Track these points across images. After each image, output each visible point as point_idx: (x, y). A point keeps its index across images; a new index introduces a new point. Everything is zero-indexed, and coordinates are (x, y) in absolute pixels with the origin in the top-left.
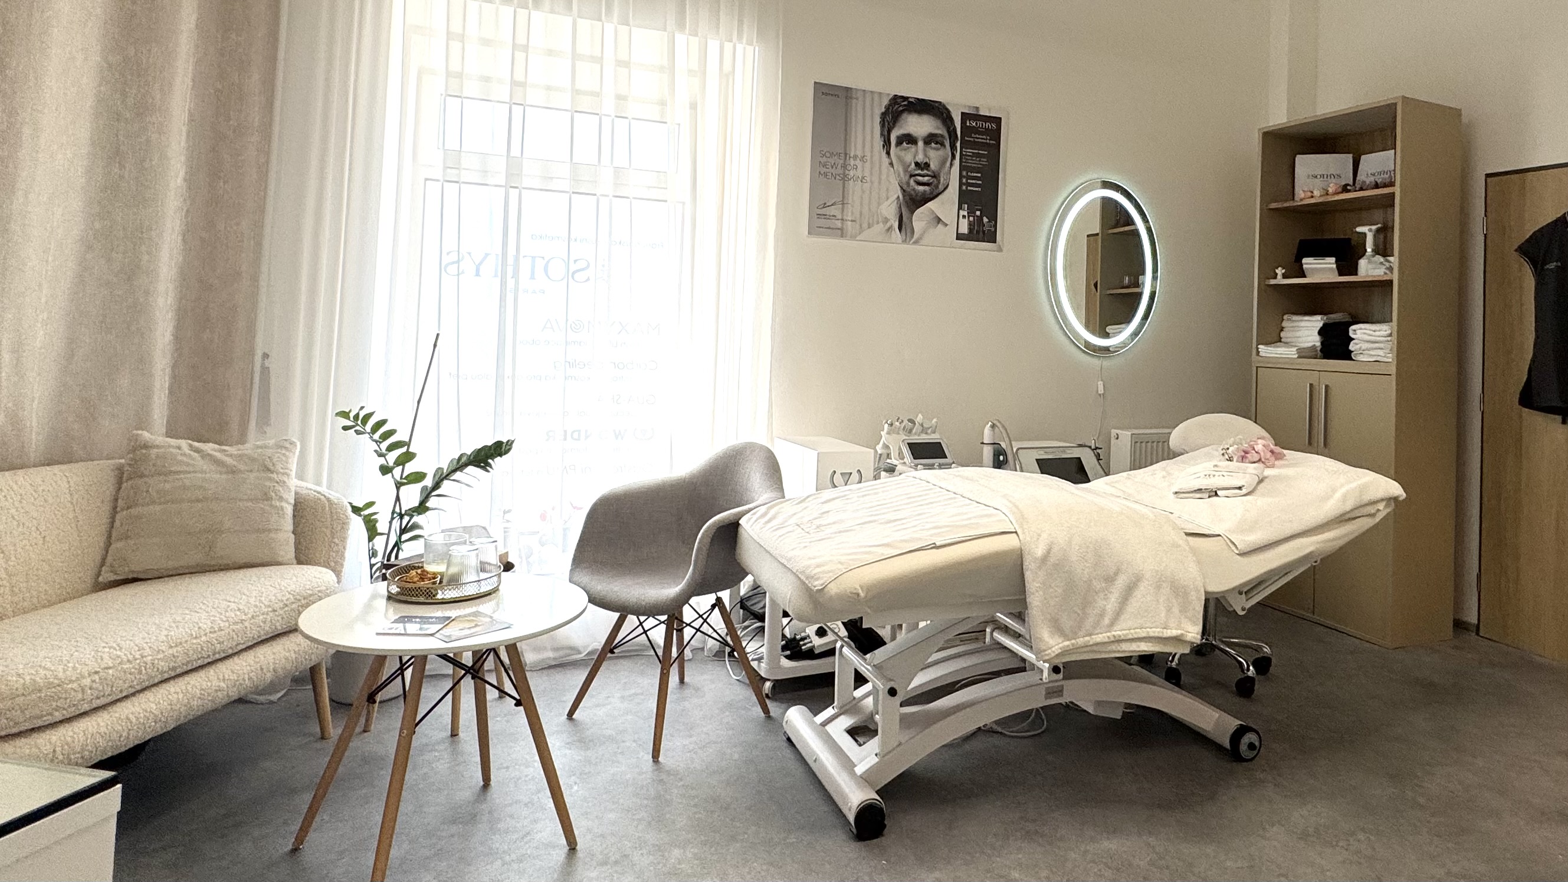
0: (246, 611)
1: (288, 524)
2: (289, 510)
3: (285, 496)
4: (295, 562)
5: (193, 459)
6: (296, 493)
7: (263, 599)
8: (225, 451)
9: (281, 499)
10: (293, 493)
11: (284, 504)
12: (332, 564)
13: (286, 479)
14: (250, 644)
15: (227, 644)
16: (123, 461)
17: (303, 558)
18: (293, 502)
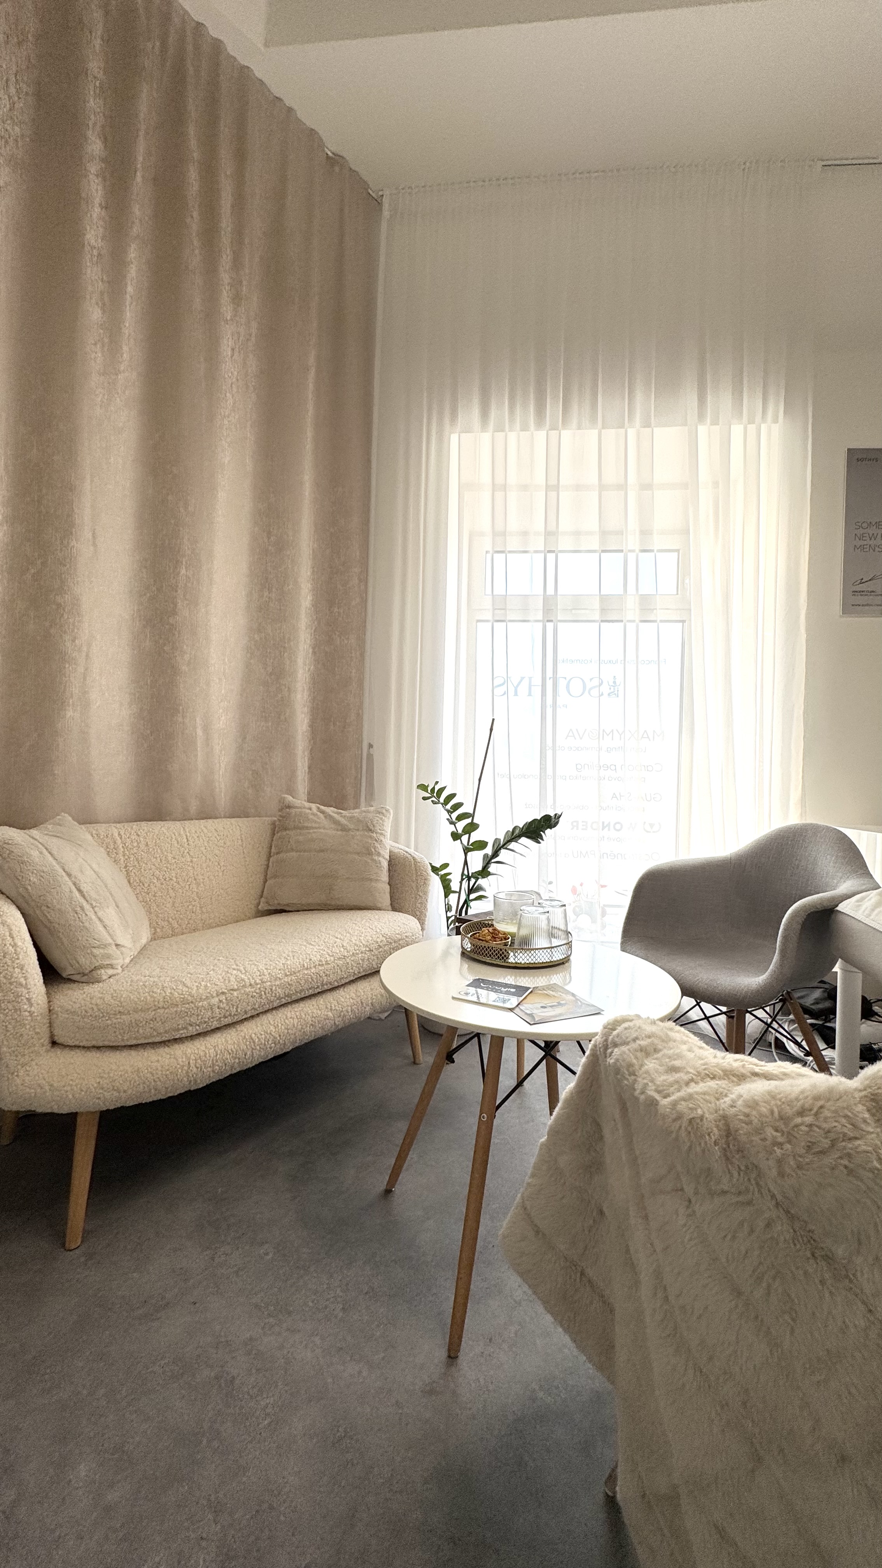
0: (348, 948)
1: (384, 876)
2: (385, 864)
3: (382, 852)
4: (390, 908)
5: (319, 818)
6: (390, 852)
7: (362, 938)
8: (342, 813)
9: (379, 854)
10: (388, 851)
11: (381, 859)
12: (418, 913)
13: (383, 839)
14: (352, 978)
15: (332, 978)
16: (276, 819)
17: (396, 906)
18: (388, 857)
